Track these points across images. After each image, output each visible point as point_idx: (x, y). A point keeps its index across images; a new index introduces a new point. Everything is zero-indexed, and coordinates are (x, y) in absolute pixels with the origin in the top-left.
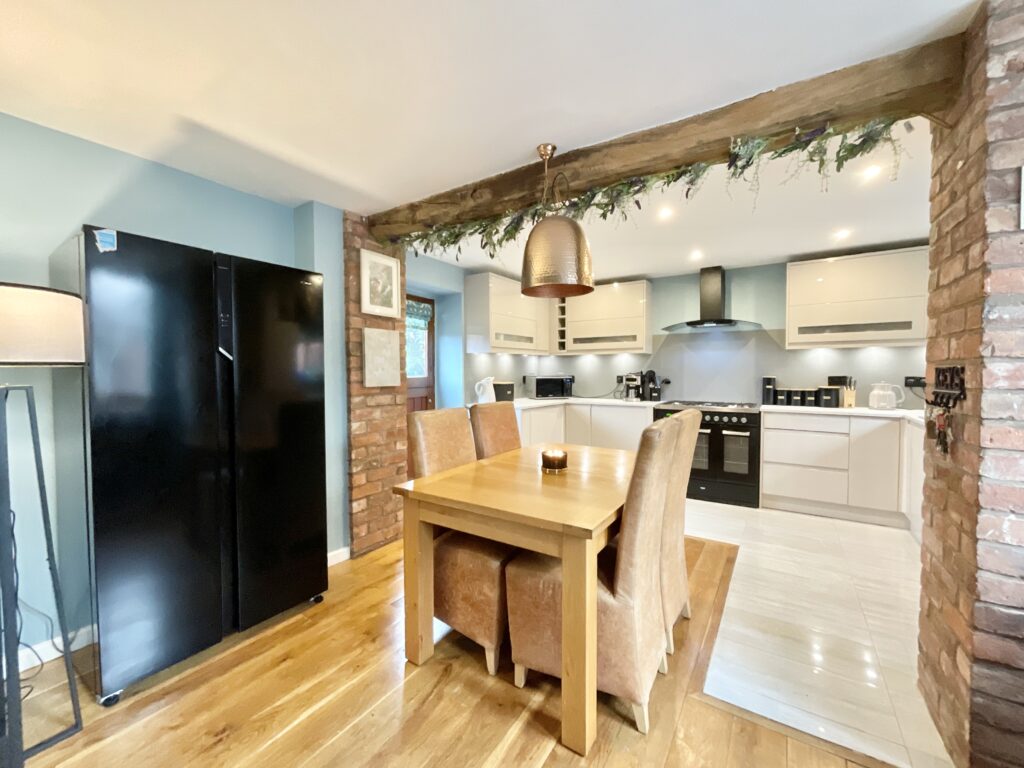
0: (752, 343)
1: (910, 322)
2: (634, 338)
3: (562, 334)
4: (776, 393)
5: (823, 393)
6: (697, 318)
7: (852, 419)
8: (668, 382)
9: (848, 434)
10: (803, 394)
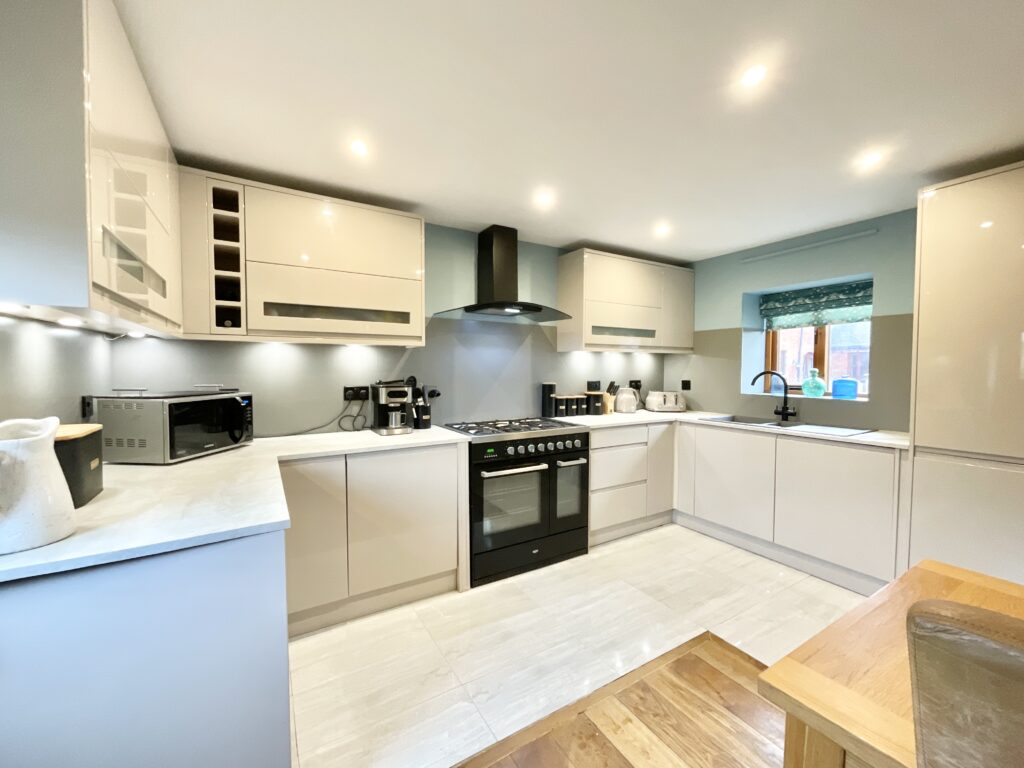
0: (528, 341)
1: (654, 332)
2: (404, 317)
3: (228, 289)
4: (559, 402)
5: (592, 399)
6: (472, 301)
7: (651, 427)
8: (434, 394)
9: (646, 443)
10: (578, 401)
